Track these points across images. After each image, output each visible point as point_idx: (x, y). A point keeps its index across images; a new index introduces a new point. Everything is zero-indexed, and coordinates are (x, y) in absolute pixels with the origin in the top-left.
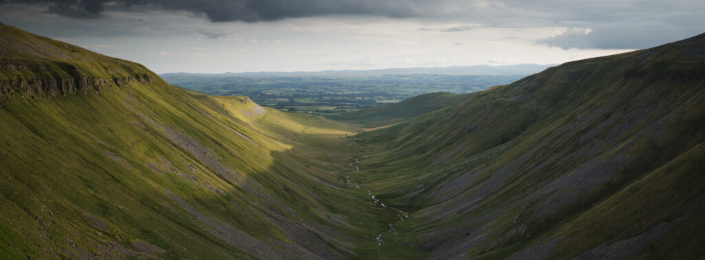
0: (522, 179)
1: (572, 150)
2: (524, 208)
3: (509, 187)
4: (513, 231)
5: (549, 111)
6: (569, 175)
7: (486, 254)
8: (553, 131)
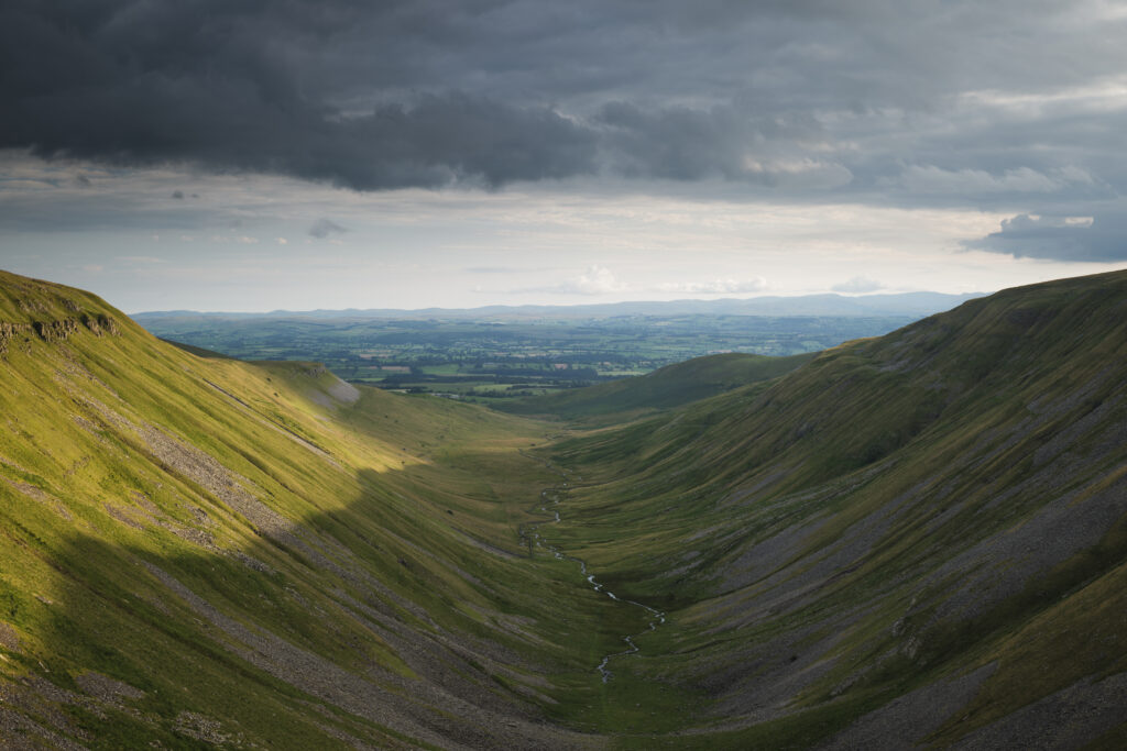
1: (1018, 479)
2: (913, 602)
3: (882, 557)
5: (967, 394)
6: (1012, 530)
8: (977, 436)
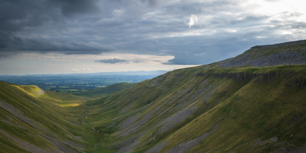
0: (155, 118)
1: (175, 106)
2: (155, 129)
3: (150, 122)
4: (150, 139)
5: (167, 90)
6: (173, 116)
7: (139, 149)
8: (168, 98)
